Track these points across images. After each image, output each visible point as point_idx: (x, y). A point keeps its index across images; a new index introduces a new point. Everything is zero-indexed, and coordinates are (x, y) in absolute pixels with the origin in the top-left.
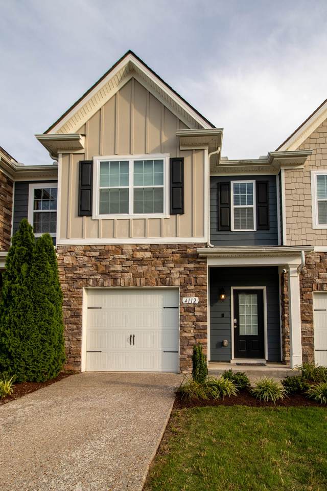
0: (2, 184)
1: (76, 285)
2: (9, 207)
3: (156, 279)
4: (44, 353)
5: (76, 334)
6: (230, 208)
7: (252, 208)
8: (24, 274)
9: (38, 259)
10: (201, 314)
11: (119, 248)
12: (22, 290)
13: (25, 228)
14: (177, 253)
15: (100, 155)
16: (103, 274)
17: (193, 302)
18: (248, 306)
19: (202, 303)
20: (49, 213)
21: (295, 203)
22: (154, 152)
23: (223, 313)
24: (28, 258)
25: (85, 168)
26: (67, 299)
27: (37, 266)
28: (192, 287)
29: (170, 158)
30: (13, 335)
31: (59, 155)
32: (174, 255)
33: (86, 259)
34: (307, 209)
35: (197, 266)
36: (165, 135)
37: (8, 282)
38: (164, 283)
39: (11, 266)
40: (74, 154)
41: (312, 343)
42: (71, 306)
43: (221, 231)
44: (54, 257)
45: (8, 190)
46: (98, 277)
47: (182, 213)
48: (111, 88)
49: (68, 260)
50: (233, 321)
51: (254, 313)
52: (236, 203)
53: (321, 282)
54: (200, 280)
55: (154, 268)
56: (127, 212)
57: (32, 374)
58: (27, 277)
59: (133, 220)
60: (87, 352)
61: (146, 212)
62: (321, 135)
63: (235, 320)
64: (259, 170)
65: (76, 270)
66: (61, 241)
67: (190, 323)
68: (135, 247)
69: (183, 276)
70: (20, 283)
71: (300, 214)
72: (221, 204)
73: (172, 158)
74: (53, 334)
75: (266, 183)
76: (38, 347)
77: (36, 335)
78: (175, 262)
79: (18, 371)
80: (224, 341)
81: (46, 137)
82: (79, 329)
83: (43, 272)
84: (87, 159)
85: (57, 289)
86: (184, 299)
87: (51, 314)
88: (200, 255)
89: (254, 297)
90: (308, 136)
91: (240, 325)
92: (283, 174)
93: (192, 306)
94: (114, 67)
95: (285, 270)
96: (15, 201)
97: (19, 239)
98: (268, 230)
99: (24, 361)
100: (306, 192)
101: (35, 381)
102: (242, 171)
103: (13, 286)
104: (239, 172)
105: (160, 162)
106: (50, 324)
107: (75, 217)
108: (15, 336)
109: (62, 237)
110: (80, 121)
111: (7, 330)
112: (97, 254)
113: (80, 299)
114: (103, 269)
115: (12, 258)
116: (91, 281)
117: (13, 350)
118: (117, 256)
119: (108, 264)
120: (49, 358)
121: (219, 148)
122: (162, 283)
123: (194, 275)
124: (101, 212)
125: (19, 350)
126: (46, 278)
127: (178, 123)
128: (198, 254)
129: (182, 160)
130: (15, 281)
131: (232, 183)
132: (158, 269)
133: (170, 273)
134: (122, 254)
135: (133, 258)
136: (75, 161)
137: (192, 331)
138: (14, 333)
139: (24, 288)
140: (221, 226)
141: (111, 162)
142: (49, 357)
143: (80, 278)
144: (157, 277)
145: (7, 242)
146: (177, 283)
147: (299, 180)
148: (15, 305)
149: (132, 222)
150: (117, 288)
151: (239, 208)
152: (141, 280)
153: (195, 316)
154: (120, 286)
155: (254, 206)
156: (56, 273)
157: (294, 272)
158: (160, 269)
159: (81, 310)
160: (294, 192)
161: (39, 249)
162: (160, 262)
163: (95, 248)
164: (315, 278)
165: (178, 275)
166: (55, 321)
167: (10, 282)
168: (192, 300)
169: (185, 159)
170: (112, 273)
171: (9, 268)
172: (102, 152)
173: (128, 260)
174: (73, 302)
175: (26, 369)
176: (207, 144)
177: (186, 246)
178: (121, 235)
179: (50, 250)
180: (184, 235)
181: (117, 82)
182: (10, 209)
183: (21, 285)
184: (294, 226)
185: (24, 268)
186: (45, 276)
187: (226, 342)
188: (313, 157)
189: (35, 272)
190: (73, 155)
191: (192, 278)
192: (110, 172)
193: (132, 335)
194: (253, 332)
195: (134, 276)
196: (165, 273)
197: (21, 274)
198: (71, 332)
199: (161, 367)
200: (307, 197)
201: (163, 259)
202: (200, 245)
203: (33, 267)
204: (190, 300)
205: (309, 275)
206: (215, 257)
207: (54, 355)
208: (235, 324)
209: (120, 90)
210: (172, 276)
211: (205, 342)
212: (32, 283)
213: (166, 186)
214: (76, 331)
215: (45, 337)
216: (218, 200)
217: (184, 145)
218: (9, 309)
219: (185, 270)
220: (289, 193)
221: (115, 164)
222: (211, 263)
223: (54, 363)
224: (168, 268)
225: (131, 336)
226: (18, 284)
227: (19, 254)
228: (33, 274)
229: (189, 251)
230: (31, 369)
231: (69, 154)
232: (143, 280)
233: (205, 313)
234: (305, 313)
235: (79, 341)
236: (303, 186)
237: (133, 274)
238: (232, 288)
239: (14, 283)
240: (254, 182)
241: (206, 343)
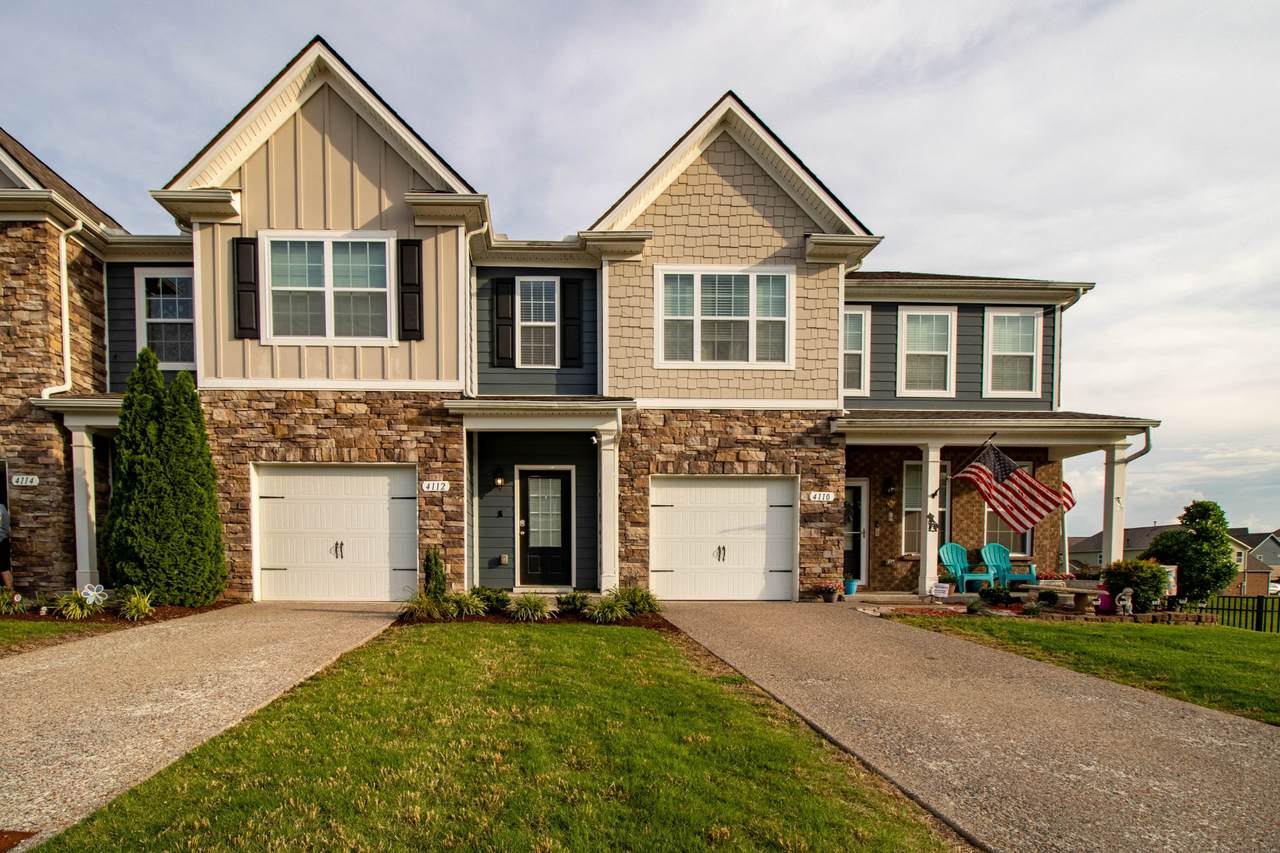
0: (86, 270)
1: (238, 458)
2: (99, 311)
3: (377, 451)
4: (195, 563)
5: (241, 539)
6: (513, 326)
7: (553, 328)
8: (153, 439)
9: (175, 415)
10: (454, 508)
11: (311, 395)
12: (152, 464)
13: (147, 364)
14: (412, 407)
15: (269, 227)
16: (284, 439)
17: (440, 489)
18: (545, 497)
19: (456, 490)
20: (176, 324)
21: (625, 322)
22: (367, 227)
23: (499, 509)
24: (156, 413)
25: (244, 250)
26: (223, 481)
27: (173, 426)
28: (439, 464)
29: (398, 241)
30: (144, 533)
31: (194, 225)
32: (407, 410)
33: (253, 414)
34: (646, 332)
35: (446, 429)
36: (389, 198)
37: (126, 452)
38: (390, 457)
39: (128, 425)
40: (221, 224)
41: (646, 559)
42: (230, 494)
43: (498, 367)
44: (199, 412)
45: (95, 279)
46: (276, 445)
47: (420, 337)
48: (285, 104)
49: (221, 415)
50: (518, 523)
51: (555, 510)
52: (525, 317)
53: (665, 460)
54: (450, 454)
55: (372, 432)
56: (323, 334)
57: (176, 592)
58: (157, 444)
59: (333, 349)
60: (262, 569)
61: (357, 334)
62: (675, 200)
63: (523, 522)
64: (566, 258)
65: (236, 432)
66: (205, 382)
67: (436, 523)
68: (340, 394)
69: (424, 445)
70: (147, 453)
71: (633, 343)
72: (498, 318)
73: (402, 241)
74: (207, 535)
75: (578, 283)
76: (184, 553)
77: (180, 536)
78: (409, 422)
79: (157, 586)
80: (503, 556)
81: (167, 195)
82: (247, 532)
83: (183, 436)
84: (247, 235)
85: (208, 464)
86: (425, 484)
87: (201, 504)
88: (450, 411)
89: (554, 485)
90: (652, 200)
91: (531, 530)
92: (606, 270)
93: (439, 495)
94: (289, 66)
95: (594, 438)
96: (109, 298)
97: (138, 382)
98: (581, 367)
99: (165, 572)
100: (644, 302)
101: (182, 604)
102: (537, 259)
103: (137, 458)
104: (530, 259)
105: (380, 247)
106: (199, 519)
107: (230, 340)
108: (146, 535)
109: (207, 375)
110: (229, 163)
111: (134, 525)
112: (272, 406)
113: (245, 481)
114: (282, 431)
115: (130, 414)
116: (264, 451)
117: (147, 555)
118: (306, 410)
119: (292, 423)
120: (203, 571)
121: (486, 224)
122: (388, 458)
123: (442, 445)
124: (277, 332)
125: (156, 556)
126: (189, 446)
127: (411, 177)
128: (447, 409)
129: (418, 243)
130: (140, 451)
131: (519, 280)
132: (379, 432)
133: (401, 441)
134: (317, 407)
135: (335, 413)
136: (224, 236)
137: (439, 536)
138: (146, 530)
139: (155, 461)
140: (498, 358)
141: (291, 242)
142: (202, 568)
143: (244, 446)
144: (378, 446)
145: (101, 378)
146: (413, 457)
147: (635, 281)
148: (142, 487)
149: (332, 352)
150: (310, 466)
151: (530, 327)
152: (349, 451)
153: (443, 511)
154: (316, 460)
155: (556, 324)
156: (205, 437)
157: (609, 442)
158: (384, 433)
159: (248, 500)
160: (624, 302)
161: (175, 399)
162: (384, 422)
163: (267, 395)
164: (654, 453)
165: (415, 444)
166: (209, 515)
167: (130, 451)
168: (438, 485)
169: (424, 242)
170: (300, 440)
171: (125, 429)
172: (274, 223)
173: (326, 417)
174: (233, 486)
175: (168, 584)
176: (463, 218)
177: (428, 396)
178: (313, 374)
179: (192, 400)
180: (424, 377)
181: (297, 92)
182: (101, 316)
183: (149, 456)
184: (623, 363)
185: (152, 429)
186: (187, 442)
187: (505, 559)
188: (659, 241)
189: (171, 437)
190: (219, 226)
191: (439, 450)
192: (291, 261)
193: (339, 543)
194: (554, 542)
195: (339, 445)
196: (392, 440)
197: (148, 440)
198: (232, 536)
199: (388, 594)
200: (646, 312)
201: (387, 417)
202: (450, 395)
203: (167, 428)
204: (436, 486)
205: (645, 447)
206: (477, 416)
207: (209, 566)
208: (522, 529)
209: (302, 107)
210: (404, 446)
211: (461, 552)
212: (167, 454)
213: (391, 289)
214: (241, 535)
215: (193, 539)
216: (491, 311)
217: (423, 217)
218: (134, 494)
219: (425, 435)
220: (616, 303)
221: (297, 245)
222: (469, 425)
223: (210, 580)
224: (397, 431)
225: (337, 544)
226: (144, 456)
227: (141, 406)
228: (167, 438)
229: (433, 404)
230: (176, 586)
231: (213, 224)
232: (355, 453)
233: (461, 506)
234: (635, 510)
235: (248, 551)
236: (640, 292)
237: (337, 442)
238: (517, 468)
239: (138, 454)
240: (557, 280)
241: (463, 555)
